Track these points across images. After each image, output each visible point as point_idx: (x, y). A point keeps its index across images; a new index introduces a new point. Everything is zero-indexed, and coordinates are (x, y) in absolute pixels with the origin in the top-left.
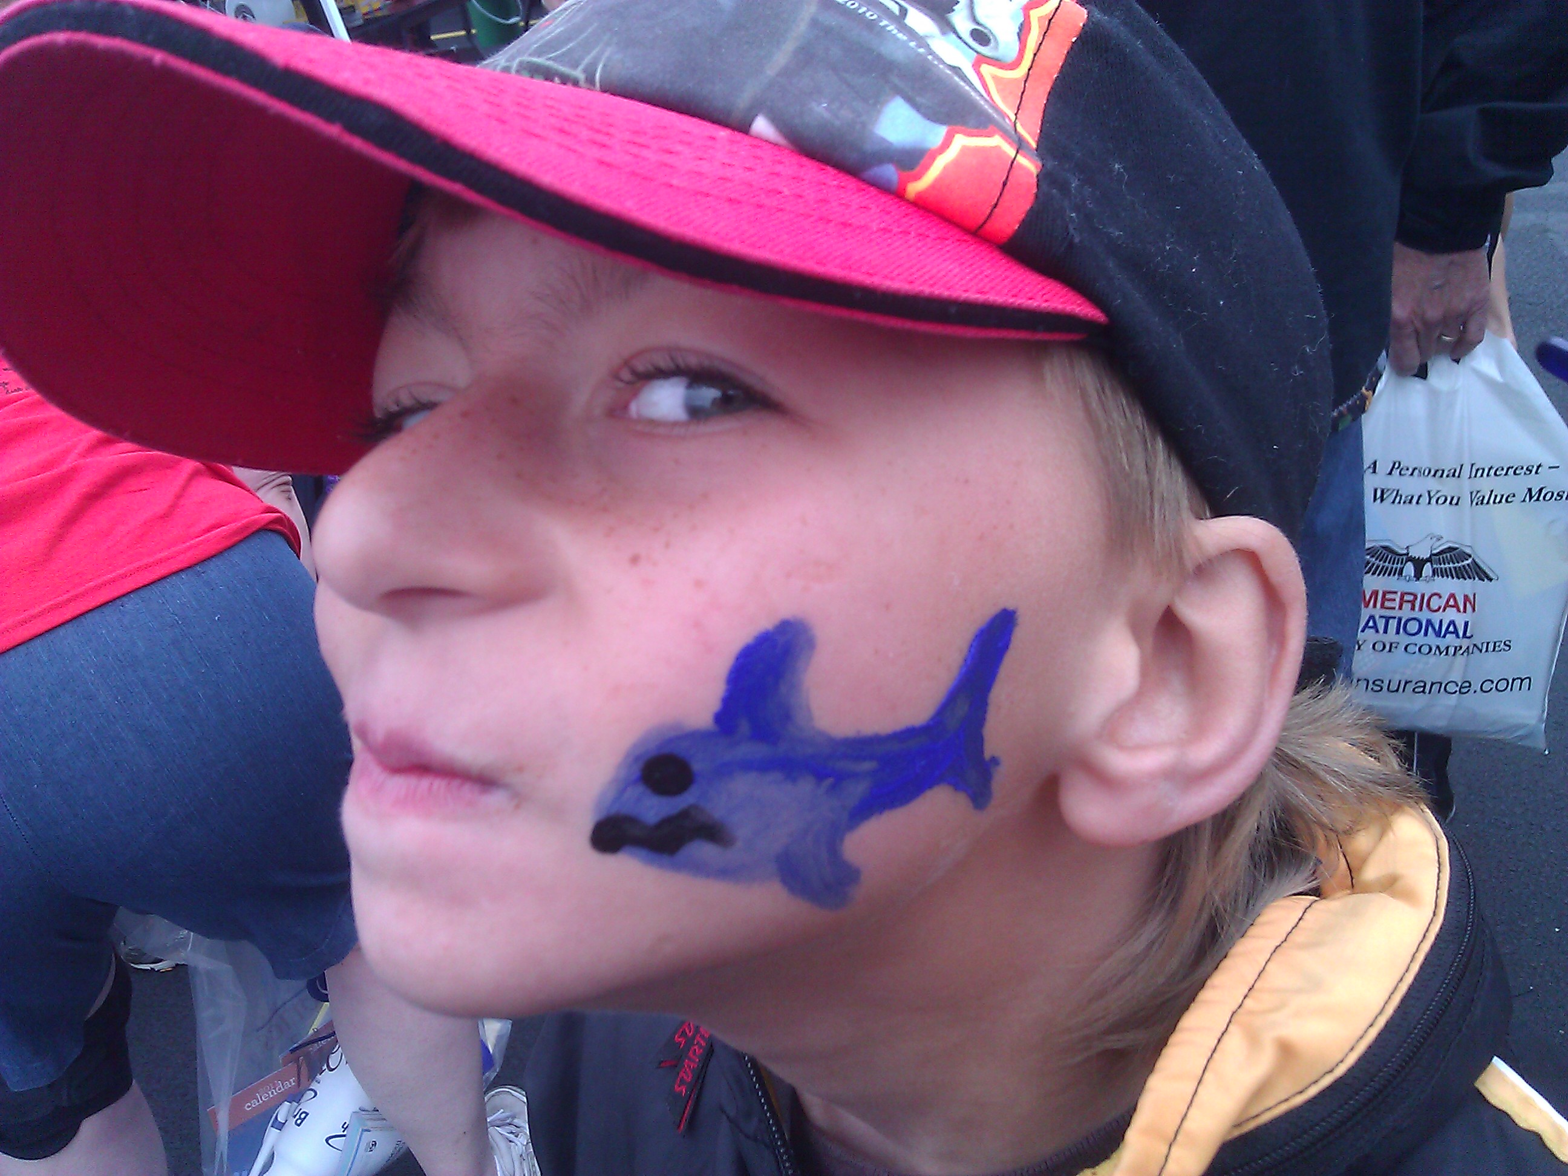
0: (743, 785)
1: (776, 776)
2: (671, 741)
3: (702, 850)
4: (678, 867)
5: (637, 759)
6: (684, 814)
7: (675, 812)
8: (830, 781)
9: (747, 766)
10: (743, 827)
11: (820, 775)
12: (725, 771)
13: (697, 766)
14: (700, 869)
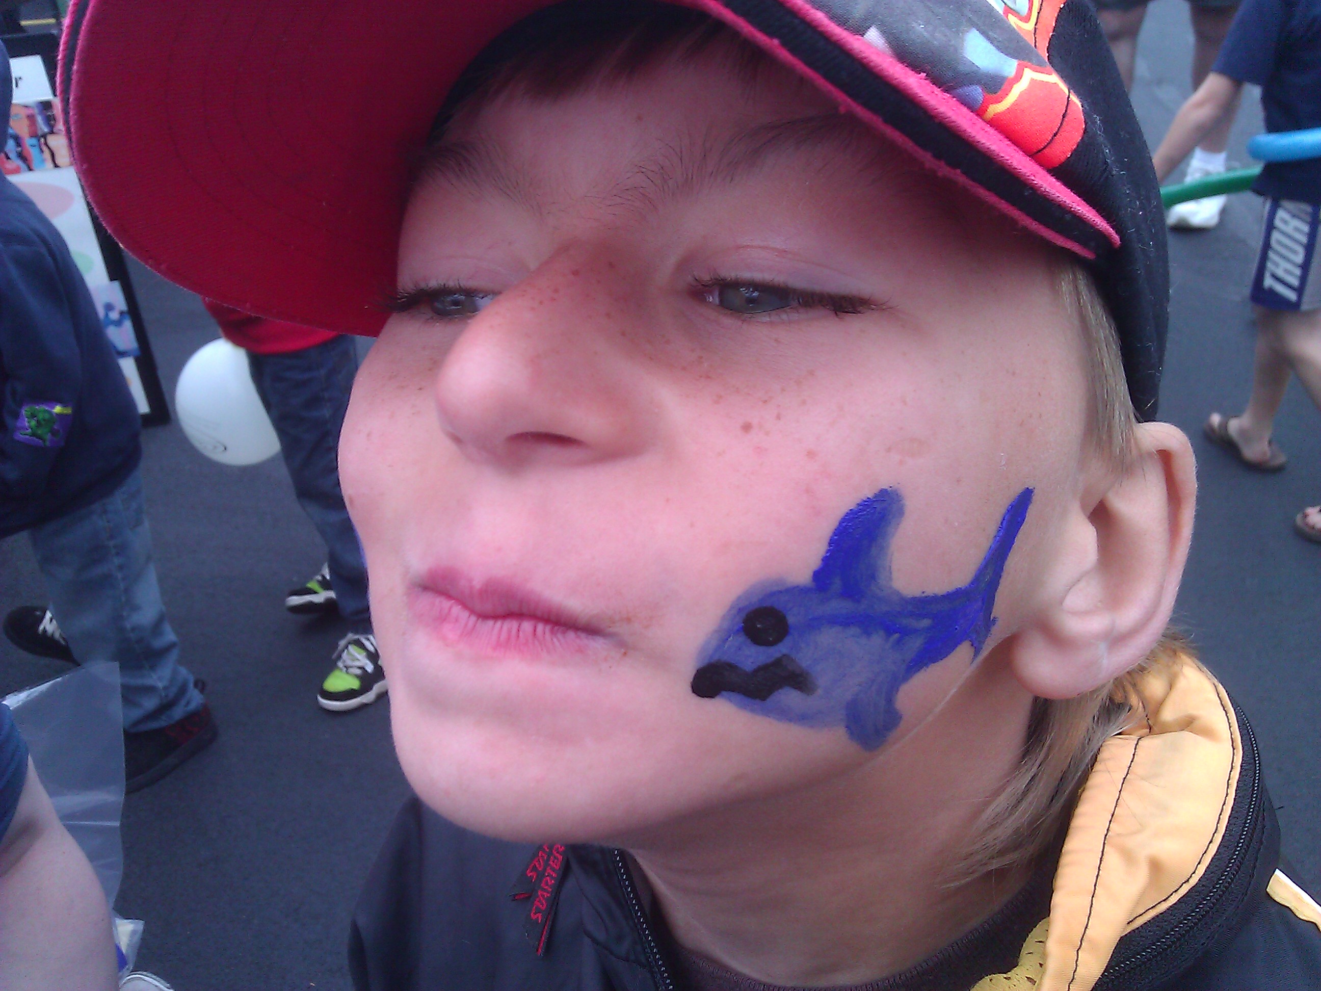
0: (827, 637)
1: (854, 630)
2: (772, 594)
3: (789, 697)
4: (767, 712)
5: (740, 610)
6: (777, 663)
7: (769, 661)
8: (897, 636)
9: (834, 621)
10: (823, 676)
11: (889, 630)
12: (814, 624)
13: (791, 620)
14: (785, 715)
